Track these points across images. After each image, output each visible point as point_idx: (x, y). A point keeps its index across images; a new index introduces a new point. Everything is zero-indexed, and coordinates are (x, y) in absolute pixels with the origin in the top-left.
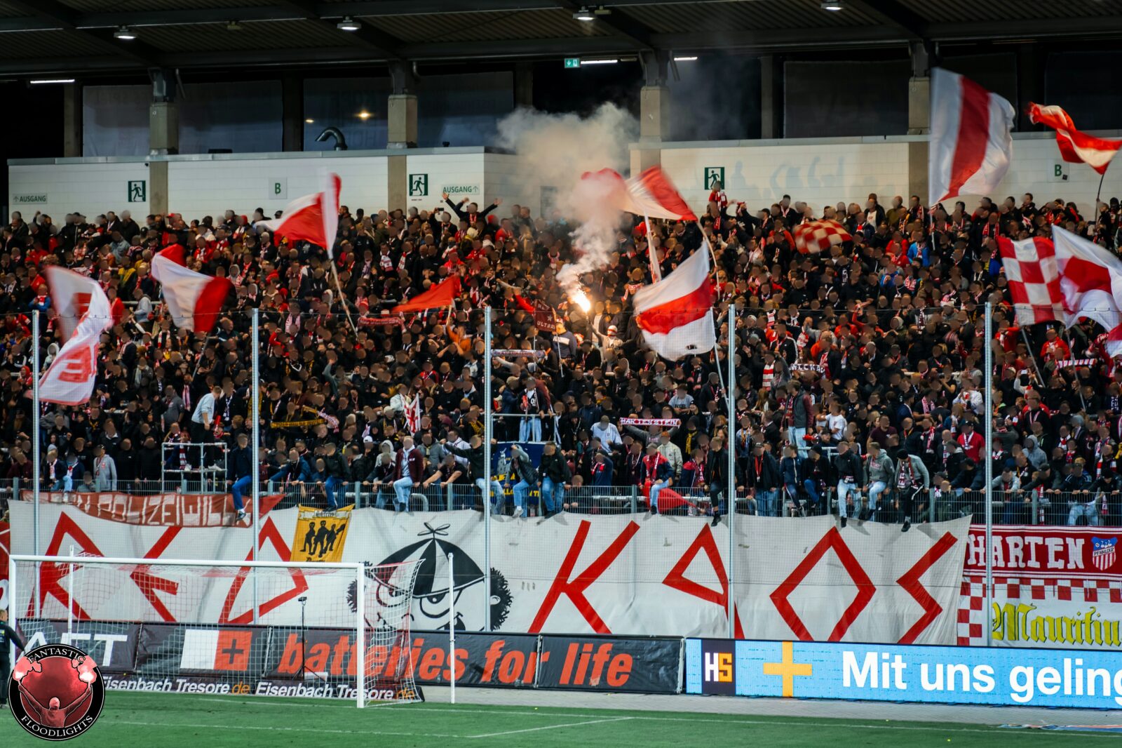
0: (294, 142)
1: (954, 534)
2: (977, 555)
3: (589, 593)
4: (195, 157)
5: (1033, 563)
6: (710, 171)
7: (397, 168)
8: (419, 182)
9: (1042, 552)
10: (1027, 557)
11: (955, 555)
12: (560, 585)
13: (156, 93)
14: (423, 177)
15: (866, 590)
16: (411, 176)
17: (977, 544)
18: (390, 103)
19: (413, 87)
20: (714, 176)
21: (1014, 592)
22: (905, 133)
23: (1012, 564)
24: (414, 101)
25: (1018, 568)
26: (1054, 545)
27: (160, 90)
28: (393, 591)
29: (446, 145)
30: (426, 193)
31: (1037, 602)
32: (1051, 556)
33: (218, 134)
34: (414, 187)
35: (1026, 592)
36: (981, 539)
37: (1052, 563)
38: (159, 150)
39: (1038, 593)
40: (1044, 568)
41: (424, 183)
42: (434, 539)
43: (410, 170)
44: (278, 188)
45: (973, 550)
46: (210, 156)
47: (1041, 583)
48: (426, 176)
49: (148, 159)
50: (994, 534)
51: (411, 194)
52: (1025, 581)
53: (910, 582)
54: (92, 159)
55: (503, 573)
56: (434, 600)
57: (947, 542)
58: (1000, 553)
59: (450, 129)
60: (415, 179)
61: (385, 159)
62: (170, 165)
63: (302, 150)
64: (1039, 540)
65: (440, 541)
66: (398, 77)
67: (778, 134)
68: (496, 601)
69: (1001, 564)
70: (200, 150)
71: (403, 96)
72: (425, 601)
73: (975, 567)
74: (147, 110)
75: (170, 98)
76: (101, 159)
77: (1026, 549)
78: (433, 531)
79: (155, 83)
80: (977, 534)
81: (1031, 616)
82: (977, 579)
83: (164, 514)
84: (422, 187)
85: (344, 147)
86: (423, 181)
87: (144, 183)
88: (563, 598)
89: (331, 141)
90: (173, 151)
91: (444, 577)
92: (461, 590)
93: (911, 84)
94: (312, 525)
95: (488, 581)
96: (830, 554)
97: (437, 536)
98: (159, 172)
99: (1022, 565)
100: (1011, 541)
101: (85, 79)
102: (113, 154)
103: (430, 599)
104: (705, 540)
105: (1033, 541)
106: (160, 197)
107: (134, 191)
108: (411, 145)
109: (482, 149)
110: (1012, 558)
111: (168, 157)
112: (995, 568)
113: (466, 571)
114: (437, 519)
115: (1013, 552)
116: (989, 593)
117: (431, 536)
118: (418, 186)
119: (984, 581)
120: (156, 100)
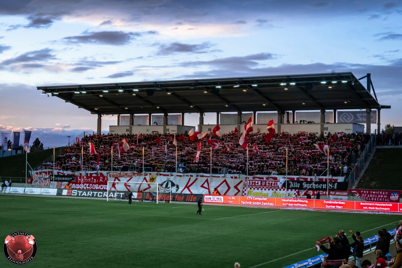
1: (243, 180)
2: (246, 183)
3: (190, 188)
5: (254, 184)
6: (209, 128)
7: (165, 128)
9: (255, 183)
10: (253, 184)
11: (242, 183)
12: (186, 187)
15: (229, 188)
17: (246, 182)
21: (251, 189)
23: (250, 185)
25: (251, 185)
26: (257, 182)
27: (131, 116)
28: (163, 188)
29: (172, 124)
31: (254, 190)
32: (256, 183)
35: (252, 189)
36: (246, 181)
37: (256, 185)
39: (254, 189)
40: (255, 185)
41: (168, 130)
44: (148, 130)
45: (245, 183)
46: (138, 126)
47: (255, 187)
49: (129, 126)
50: (248, 180)
52: (252, 187)
53: (236, 187)
55: (179, 185)
57: (242, 181)
58: (249, 183)
61: (163, 126)
64: (255, 181)
68: (177, 189)
69: (249, 185)
71: (166, 117)
73: (245, 185)
75: (133, 117)
77: (253, 183)
78: (168, 179)
80: (246, 180)
81: (253, 192)
82: (246, 187)
83: (130, 176)
85: (157, 125)
87: (129, 129)
88: (186, 189)
89: (155, 124)
91: (170, 185)
92: (172, 187)
94: (151, 178)
95: (176, 186)
96: (225, 183)
98: (131, 128)
99: (252, 185)
100: (250, 181)
103: (167, 188)
104: (207, 181)
105: (254, 181)
106: (131, 131)
107: (127, 130)
108: (166, 124)
109: (177, 125)
110: (251, 184)
111: (132, 126)
112: (248, 185)
113: (173, 185)
114: (169, 177)
115: (251, 183)
116: (247, 189)
119: (247, 187)
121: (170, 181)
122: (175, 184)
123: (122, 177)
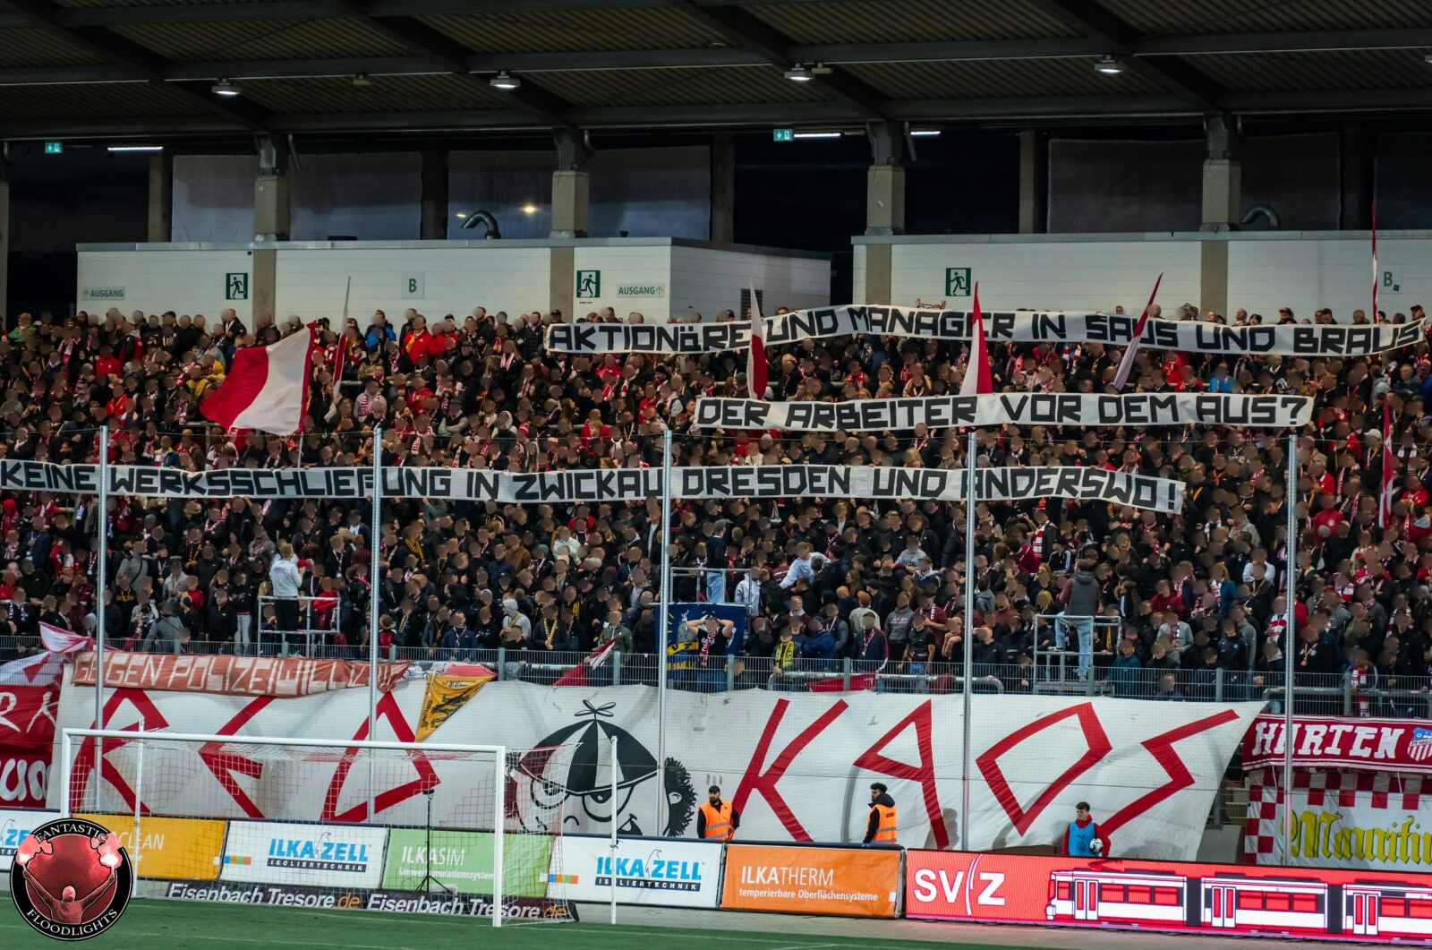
0: (436, 228)
3: (781, 786)
4: (311, 244)
6: (953, 272)
7: (562, 262)
8: (589, 281)
12: (751, 779)
13: (264, 165)
14: (594, 274)
16: (579, 273)
18: (555, 180)
19: (583, 161)
20: (958, 279)
21: (1316, 798)
22: (1197, 230)
24: (585, 178)
27: (269, 160)
28: (551, 788)
29: (624, 234)
30: (598, 295)
31: (1344, 810)
33: (341, 218)
34: (583, 286)
35: (1332, 798)
38: (265, 235)
39: (1347, 800)
41: (594, 283)
42: (595, 721)
43: (579, 265)
44: (412, 286)
46: (329, 243)
48: (598, 273)
49: (252, 246)
51: (579, 295)
54: (181, 245)
55: (684, 764)
56: (600, 798)
59: (631, 216)
60: (585, 276)
61: (548, 251)
62: (280, 254)
63: (444, 237)
65: (602, 724)
66: (565, 148)
67: (1040, 227)
68: (675, 799)
70: (317, 237)
71: (572, 173)
72: (589, 799)
74: (251, 187)
75: (281, 170)
76: (192, 245)
78: (594, 711)
79: (263, 152)
81: (1336, 827)
84: (593, 286)
85: (496, 235)
86: (594, 279)
87: (246, 276)
88: (755, 796)
89: (481, 229)
90: (282, 236)
91: (610, 772)
92: (632, 786)
93: (1206, 168)
97: (599, 717)
98: (266, 263)
101: (178, 145)
102: (208, 240)
103: (594, 797)
106: (266, 297)
107: (234, 285)
108: (580, 234)
109: (669, 240)
111: (277, 245)
113: (636, 762)
114: (600, 696)
117: (591, 717)
118: (588, 285)
120: (263, 173)
121: (611, 730)
122: (655, 754)
123: (180, 687)
